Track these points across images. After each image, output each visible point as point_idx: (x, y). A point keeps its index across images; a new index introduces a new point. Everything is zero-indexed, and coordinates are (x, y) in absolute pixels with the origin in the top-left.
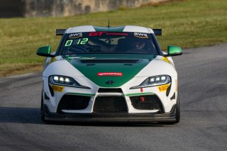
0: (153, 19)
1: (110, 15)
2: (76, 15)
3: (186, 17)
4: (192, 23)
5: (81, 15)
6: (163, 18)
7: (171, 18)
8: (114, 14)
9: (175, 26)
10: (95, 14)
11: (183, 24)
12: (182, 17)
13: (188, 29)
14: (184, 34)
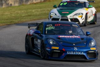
0: (34, 9)
1: (19, 7)
2: (7, 7)
3: (46, 8)
4: (48, 10)
5: (9, 7)
6: (38, 8)
7: (40, 8)
8: (20, 7)
9: (42, 11)
10: (14, 7)
11: (44, 10)
12: (44, 8)
13: (47, 12)
14: (45, 14)
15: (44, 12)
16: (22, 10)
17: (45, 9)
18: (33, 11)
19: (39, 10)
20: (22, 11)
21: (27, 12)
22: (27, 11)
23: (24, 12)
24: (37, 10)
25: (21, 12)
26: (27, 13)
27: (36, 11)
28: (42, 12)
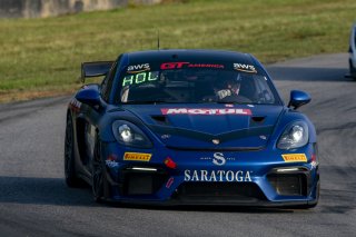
15: (225, 37)
16: (129, 28)
17: (227, 24)
18: (178, 32)
19: (204, 28)
20: (128, 34)
21: (151, 37)
22: (148, 33)
23: (138, 35)
24: (194, 27)
25: (124, 36)
26: (149, 41)
27: (190, 31)
28: (215, 36)
